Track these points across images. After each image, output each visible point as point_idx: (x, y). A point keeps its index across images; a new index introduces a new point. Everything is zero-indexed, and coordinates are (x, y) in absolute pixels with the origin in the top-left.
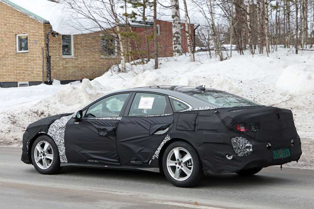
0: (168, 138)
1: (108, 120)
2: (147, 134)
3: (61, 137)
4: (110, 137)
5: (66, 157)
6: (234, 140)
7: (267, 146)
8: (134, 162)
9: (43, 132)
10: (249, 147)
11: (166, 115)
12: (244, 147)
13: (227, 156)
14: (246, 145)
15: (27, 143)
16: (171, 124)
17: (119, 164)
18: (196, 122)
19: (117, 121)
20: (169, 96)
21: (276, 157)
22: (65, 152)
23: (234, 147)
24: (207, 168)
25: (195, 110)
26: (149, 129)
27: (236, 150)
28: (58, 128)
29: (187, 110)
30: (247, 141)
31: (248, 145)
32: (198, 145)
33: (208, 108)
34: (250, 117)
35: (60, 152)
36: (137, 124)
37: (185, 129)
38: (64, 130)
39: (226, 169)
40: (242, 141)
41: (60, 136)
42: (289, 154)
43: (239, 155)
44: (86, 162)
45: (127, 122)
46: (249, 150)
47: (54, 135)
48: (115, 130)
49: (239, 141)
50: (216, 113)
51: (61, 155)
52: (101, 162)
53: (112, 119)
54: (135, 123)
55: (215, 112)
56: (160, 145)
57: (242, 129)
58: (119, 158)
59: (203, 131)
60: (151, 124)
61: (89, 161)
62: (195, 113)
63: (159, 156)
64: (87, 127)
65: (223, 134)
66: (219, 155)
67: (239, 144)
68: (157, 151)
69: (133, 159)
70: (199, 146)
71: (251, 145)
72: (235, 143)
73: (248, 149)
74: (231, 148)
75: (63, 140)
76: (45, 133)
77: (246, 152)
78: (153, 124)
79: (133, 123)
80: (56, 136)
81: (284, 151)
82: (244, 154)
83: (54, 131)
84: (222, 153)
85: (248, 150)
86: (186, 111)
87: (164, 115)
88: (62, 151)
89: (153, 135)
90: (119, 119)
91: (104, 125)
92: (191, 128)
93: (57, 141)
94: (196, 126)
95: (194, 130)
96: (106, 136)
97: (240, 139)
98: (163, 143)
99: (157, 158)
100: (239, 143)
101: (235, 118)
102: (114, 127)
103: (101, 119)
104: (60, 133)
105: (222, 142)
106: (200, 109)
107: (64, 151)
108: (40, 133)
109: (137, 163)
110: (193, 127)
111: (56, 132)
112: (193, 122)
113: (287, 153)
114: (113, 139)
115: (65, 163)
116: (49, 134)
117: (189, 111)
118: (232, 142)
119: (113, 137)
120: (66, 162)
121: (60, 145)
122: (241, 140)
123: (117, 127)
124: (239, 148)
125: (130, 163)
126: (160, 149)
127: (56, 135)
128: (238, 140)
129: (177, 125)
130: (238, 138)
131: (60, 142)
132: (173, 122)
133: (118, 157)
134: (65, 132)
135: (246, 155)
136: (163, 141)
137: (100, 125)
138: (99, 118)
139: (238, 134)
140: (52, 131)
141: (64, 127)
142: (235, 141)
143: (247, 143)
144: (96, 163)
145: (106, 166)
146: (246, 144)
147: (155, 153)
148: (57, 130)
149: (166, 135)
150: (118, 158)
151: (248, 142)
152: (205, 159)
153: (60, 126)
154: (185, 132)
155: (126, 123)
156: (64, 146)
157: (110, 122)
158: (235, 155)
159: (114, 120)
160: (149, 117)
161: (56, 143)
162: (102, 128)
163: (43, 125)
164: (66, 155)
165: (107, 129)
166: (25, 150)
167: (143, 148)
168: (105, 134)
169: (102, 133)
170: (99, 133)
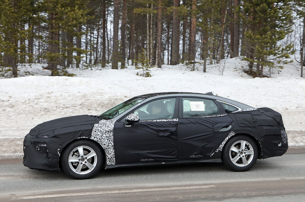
0: (232, 134)
2: (211, 131)
3: (109, 141)
4: (172, 137)
5: (115, 159)
8: (194, 156)
9: (84, 137)
11: (222, 115)
15: (59, 149)
16: (232, 123)
18: (255, 120)
19: (176, 123)
20: (217, 100)
23: (282, 137)
25: (244, 111)
26: (212, 128)
27: (283, 139)
28: (104, 132)
35: (108, 155)
36: (198, 124)
37: (247, 126)
38: (112, 134)
41: (108, 140)
44: (138, 161)
45: (186, 123)
47: (100, 139)
51: (109, 158)
52: (157, 160)
53: (167, 120)
56: (224, 139)
58: (178, 154)
59: (263, 127)
60: (213, 123)
61: (142, 160)
62: (248, 113)
63: (223, 149)
65: (276, 128)
68: (221, 145)
69: (195, 153)
70: (260, 138)
72: (282, 134)
74: (280, 138)
75: (113, 143)
76: (87, 138)
78: (214, 123)
79: (194, 123)
80: (103, 140)
83: (98, 135)
84: (276, 142)
86: (238, 112)
87: (219, 116)
88: (110, 154)
89: (218, 132)
90: (175, 120)
91: (162, 126)
92: (252, 124)
93: (105, 145)
94: (255, 123)
95: (255, 127)
98: (227, 138)
99: (221, 150)
100: (284, 134)
103: (155, 121)
104: (107, 137)
105: (276, 134)
106: (248, 110)
107: (113, 154)
108: (79, 138)
109: (197, 157)
111: (102, 136)
112: (252, 120)
115: (112, 165)
116: (92, 138)
119: (175, 136)
120: (114, 164)
121: (108, 148)
125: (188, 158)
126: (225, 143)
127: (102, 139)
132: (233, 121)
134: (114, 135)
136: (227, 136)
138: (152, 120)
140: (96, 135)
141: (112, 130)
144: (151, 161)
145: (164, 163)
147: (220, 147)
148: (103, 134)
153: (107, 130)
154: (247, 129)
156: (113, 149)
157: (169, 124)
159: (171, 121)
160: (206, 117)
161: (103, 147)
162: (162, 129)
163: (84, 130)
164: (115, 157)
165: (170, 130)
166: (55, 157)
167: (207, 143)
168: (167, 134)
169: (161, 134)
170: (158, 134)
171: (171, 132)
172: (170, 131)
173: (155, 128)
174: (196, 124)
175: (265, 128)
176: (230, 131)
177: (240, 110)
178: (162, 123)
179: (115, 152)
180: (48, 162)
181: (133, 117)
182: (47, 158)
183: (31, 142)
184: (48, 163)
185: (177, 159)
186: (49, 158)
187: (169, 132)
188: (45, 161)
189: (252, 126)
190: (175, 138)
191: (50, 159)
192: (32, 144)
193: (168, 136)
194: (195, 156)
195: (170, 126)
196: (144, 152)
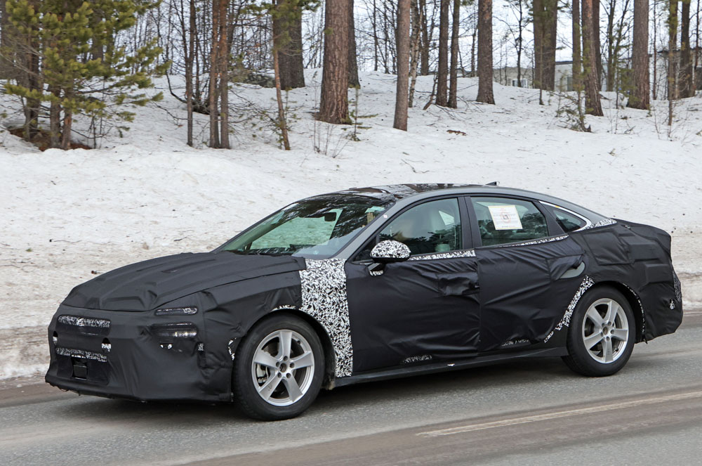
0: (588, 283)
1: (447, 259)
2: (546, 279)
3: (340, 313)
4: (470, 296)
5: (353, 361)
8: (511, 343)
9: (286, 307)
11: (558, 239)
15: (230, 343)
20: (541, 202)
22: (352, 349)
23: (675, 286)
26: (547, 270)
27: (676, 291)
28: (328, 291)
29: (587, 227)
32: (639, 289)
35: (338, 352)
36: (517, 262)
37: (615, 263)
38: (343, 296)
41: (337, 311)
43: (679, 300)
44: (396, 363)
47: (320, 310)
51: (340, 359)
52: (437, 357)
53: (454, 255)
56: (572, 298)
59: (644, 263)
60: (547, 259)
62: (609, 231)
63: (571, 321)
66: (664, 303)
67: (677, 280)
68: (567, 313)
69: (513, 336)
72: (675, 278)
74: (673, 289)
75: (347, 319)
76: (292, 308)
78: (549, 259)
80: (327, 312)
83: (316, 299)
84: (667, 299)
87: (553, 239)
88: (343, 348)
89: (558, 281)
91: (446, 270)
92: (623, 259)
93: (331, 324)
95: (629, 263)
98: (579, 294)
99: (568, 325)
104: (334, 303)
107: (349, 346)
108: (276, 309)
109: (517, 346)
110: (625, 257)
111: (323, 301)
115: (346, 376)
116: (304, 309)
119: (476, 295)
120: (350, 374)
121: (339, 334)
123: (477, 272)
124: (678, 288)
126: (574, 307)
127: (324, 309)
129: (595, 256)
131: (339, 325)
132: (585, 252)
133: (480, 338)
134: (348, 298)
136: (578, 290)
140: (311, 300)
141: (344, 286)
144: (425, 363)
145: (452, 365)
147: (565, 316)
148: (324, 296)
149: (585, 278)
150: (479, 341)
153: (332, 285)
154: (616, 269)
155: (493, 261)
156: (350, 334)
157: (459, 263)
158: (676, 301)
159: (461, 257)
161: (328, 331)
162: (449, 279)
163: (284, 288)
164: (354, 356)
165: (466, 279)
166: (223, 363)
167: (538, 310)
168: (460, 290)
169: (448, 291)
170: (442, 290)
171: (470, 284)
172: (467, 282)
173: (432, 276)
174: (514, 263)
175: (648, 265)
176: (582, 276)
177: (589, 224)
178: (446, 262)
179: (353, 342)
180: (206, 378)
181: (395, 250)
182: (200, 367)
183: (140, 327)
184: (204, 381)
185: (476, 354)
186: (207, 367)
187: (465, 285)
188: (195, 377)
189: (622, 262)
190: (475, 299)
191: (212, 368)
192: (143, 333)
193: (463, 296)
194: (514, 342)
195: (463, 270)
196: (413, 339)
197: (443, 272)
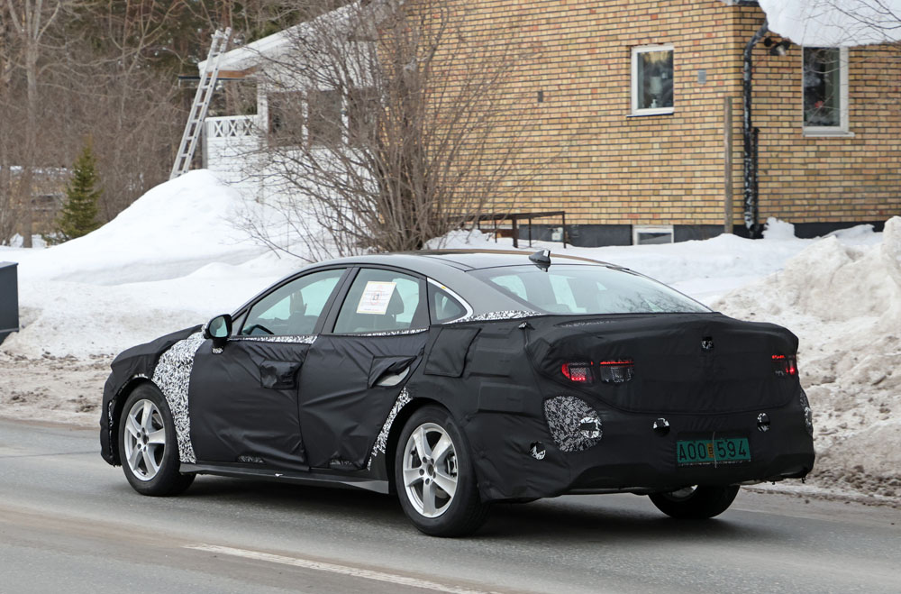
0: (405, 399)
1: (287, 343)
2: (362, 384)
3: (182, 390)
4: (283, 391)
5: (193, 446)
6: (551, 406)
7: (655, 426)
8: (338, 463)
9: (143, 375)
10: (590, 427)
11: (413, 331)
12: (574, 425)
13: (535, 448)
14: (582, 421)
15: (111, 404)
16: (416, 357)
17: (307, 469)
18: (469, 354)
19: (303, 348)
20: (429, 280)
21: (689, 459)
22: (190, 432)
23: (551, 424)
24: (488, 483)
25: (477, 319)
26: (368, 371)
27: (556, 433)
28: (178, 365)
29: (461, 319)
30: (586, 409)
31: (587, 420)
32: (467, 417)
33: (511, 315)
34: (604, 341)
35: (179, 433)
36: (346, 356)
37: (443, 373)
39: (531, 487)
40: (572, 409)
41: (180, 387)
42: (744, 454)
43: (563, 448)
44: (236, 461)
45: (324, 350)
46: (590, 434)
47: (166, 384)
48: (295, 373)
49: (565, 407)
50: (522, 328)
51: (181, 442)
53: (295, 341)
54: (342, 353)
55: (520, 326)
56: (388, 415)
57: (580, 375)
58: (305, 452)
60: (374, 357)
61: (243, 458)
62: (473, 328)
63: (386, 446)
64: (237, 362)
65: (522, 388)
66: (514, 446)
67: (562, 416)
68: (381, 433)
69: (336, 454)
70: (469, 420)
71: (596, 421)
72: (553, 413)
73: (588, 432)
74: (543, 428)
75: (186, 398)
76: (147, 377)
77: (579, 440)
78: (377, 357)
79: (338, 354)
80: (171, 387)
81: (724, 445)
82: (575, 444)
83: (166, 372)
84: (520, 441)
85: (586, 434)
86: (458, 323)
87: (408, 332)
88: (183, 429)
89: (375, 388)
90: (310, 340)
91: (274, 356)
92: (455, 369)
93: (173, 401)
94: (469, 364)
95: (461, 376)
96: (276, 388)
97: (566, 403)
98: (394, 410)
99: (383, 451)
100: (564, 413)
101: (558, 345)
102: (294, 364)
104: (180, 378)
105: (519, 409)
106: (492, 316)
107: (188, 429)
108: (136, 376)
109: (343, 468)
110: (460, 368)
111: (172, 375)
112: (462, 354)
113: (737, 450)
114: (291, 397)
115: (190, 463)
116: (155, 380)
117: (465, 323)
118: (546, 410)
119: (291, 391)
120: (193, 461)
121: (179, 413)
122: (570, 405)
123: (302, 364)
124: (562, 428)
125: (329, 467)
126: (389, 427)
127: (170, 384)
128: (562, 406)
129: (428, 361)
130: (564, 399)
131: (180, 404)
132: (422, 354)
133: (304, 448)
134: (191, 375)
135: (581, 448)
136: (394, 405)
137: (266, 359)
139: (563, 390)
140: (162, 372)
141: (191, 361)
142: (553, 409)
143: (585, 414)
145: (277, 475)
146: (581, 417)
147: (378, 438)
148: (175, 369)
149: (402, 389)
150: (302, 451)
151: (588, 412)
152: (483, 457)
153: (180, 359)
154: (441, 381)
155: (321, 352)
156: (188, 416)
157: (290, 350)
158: (551, 448)
159: (299, 343)
160: (377, 336)
161: (171, 407)
162: (267, 366)
163: (144, 355)
164: (191, 440)
167: (355, 424)
168: (273, 382)
169: (266, 381)
170: (263, 379)
174: (342, 357)
176: (400, 386)
178: (279, 346)
179: (191, 426)
189: (454, 373)
193: (274, 390)
194: (341, 462)
196: (239, 434)
197: (272, 359)
